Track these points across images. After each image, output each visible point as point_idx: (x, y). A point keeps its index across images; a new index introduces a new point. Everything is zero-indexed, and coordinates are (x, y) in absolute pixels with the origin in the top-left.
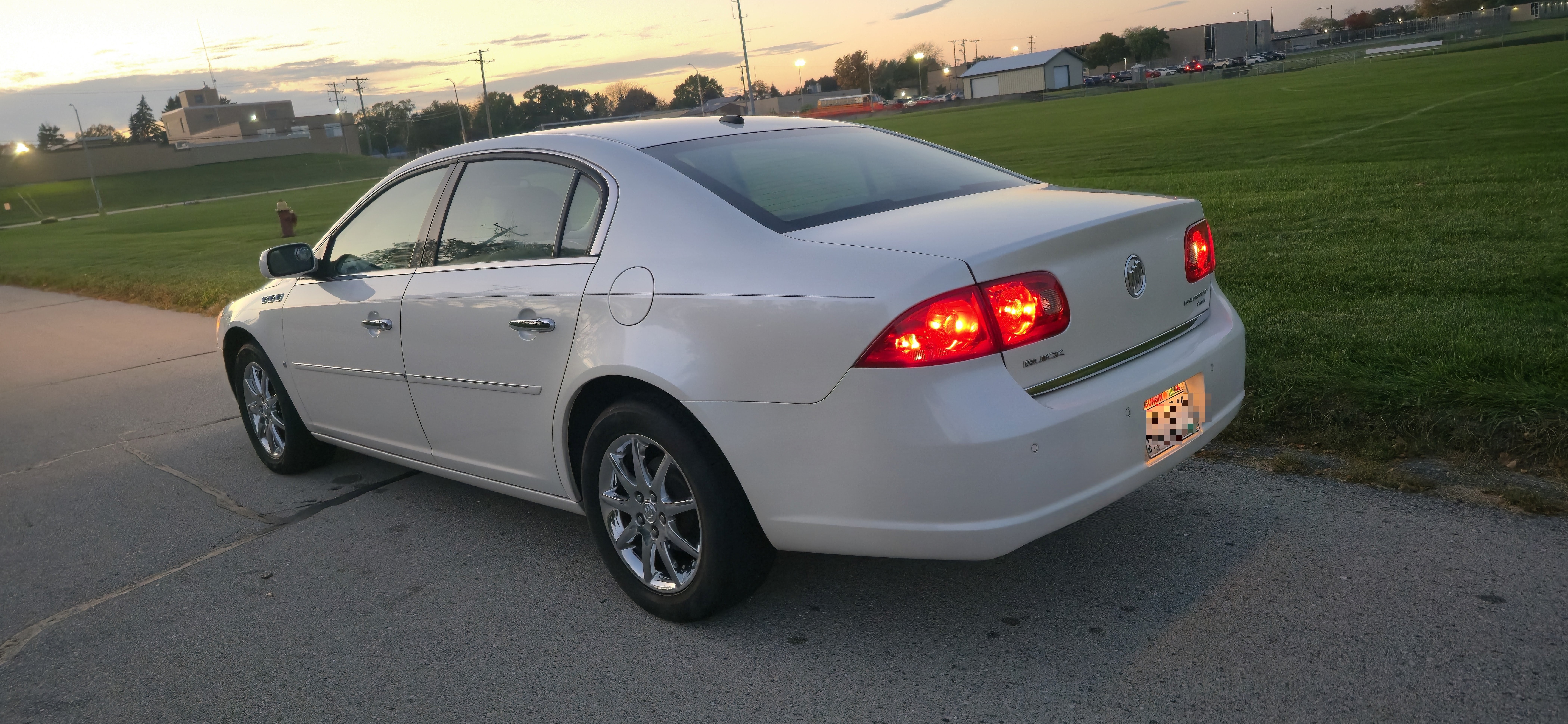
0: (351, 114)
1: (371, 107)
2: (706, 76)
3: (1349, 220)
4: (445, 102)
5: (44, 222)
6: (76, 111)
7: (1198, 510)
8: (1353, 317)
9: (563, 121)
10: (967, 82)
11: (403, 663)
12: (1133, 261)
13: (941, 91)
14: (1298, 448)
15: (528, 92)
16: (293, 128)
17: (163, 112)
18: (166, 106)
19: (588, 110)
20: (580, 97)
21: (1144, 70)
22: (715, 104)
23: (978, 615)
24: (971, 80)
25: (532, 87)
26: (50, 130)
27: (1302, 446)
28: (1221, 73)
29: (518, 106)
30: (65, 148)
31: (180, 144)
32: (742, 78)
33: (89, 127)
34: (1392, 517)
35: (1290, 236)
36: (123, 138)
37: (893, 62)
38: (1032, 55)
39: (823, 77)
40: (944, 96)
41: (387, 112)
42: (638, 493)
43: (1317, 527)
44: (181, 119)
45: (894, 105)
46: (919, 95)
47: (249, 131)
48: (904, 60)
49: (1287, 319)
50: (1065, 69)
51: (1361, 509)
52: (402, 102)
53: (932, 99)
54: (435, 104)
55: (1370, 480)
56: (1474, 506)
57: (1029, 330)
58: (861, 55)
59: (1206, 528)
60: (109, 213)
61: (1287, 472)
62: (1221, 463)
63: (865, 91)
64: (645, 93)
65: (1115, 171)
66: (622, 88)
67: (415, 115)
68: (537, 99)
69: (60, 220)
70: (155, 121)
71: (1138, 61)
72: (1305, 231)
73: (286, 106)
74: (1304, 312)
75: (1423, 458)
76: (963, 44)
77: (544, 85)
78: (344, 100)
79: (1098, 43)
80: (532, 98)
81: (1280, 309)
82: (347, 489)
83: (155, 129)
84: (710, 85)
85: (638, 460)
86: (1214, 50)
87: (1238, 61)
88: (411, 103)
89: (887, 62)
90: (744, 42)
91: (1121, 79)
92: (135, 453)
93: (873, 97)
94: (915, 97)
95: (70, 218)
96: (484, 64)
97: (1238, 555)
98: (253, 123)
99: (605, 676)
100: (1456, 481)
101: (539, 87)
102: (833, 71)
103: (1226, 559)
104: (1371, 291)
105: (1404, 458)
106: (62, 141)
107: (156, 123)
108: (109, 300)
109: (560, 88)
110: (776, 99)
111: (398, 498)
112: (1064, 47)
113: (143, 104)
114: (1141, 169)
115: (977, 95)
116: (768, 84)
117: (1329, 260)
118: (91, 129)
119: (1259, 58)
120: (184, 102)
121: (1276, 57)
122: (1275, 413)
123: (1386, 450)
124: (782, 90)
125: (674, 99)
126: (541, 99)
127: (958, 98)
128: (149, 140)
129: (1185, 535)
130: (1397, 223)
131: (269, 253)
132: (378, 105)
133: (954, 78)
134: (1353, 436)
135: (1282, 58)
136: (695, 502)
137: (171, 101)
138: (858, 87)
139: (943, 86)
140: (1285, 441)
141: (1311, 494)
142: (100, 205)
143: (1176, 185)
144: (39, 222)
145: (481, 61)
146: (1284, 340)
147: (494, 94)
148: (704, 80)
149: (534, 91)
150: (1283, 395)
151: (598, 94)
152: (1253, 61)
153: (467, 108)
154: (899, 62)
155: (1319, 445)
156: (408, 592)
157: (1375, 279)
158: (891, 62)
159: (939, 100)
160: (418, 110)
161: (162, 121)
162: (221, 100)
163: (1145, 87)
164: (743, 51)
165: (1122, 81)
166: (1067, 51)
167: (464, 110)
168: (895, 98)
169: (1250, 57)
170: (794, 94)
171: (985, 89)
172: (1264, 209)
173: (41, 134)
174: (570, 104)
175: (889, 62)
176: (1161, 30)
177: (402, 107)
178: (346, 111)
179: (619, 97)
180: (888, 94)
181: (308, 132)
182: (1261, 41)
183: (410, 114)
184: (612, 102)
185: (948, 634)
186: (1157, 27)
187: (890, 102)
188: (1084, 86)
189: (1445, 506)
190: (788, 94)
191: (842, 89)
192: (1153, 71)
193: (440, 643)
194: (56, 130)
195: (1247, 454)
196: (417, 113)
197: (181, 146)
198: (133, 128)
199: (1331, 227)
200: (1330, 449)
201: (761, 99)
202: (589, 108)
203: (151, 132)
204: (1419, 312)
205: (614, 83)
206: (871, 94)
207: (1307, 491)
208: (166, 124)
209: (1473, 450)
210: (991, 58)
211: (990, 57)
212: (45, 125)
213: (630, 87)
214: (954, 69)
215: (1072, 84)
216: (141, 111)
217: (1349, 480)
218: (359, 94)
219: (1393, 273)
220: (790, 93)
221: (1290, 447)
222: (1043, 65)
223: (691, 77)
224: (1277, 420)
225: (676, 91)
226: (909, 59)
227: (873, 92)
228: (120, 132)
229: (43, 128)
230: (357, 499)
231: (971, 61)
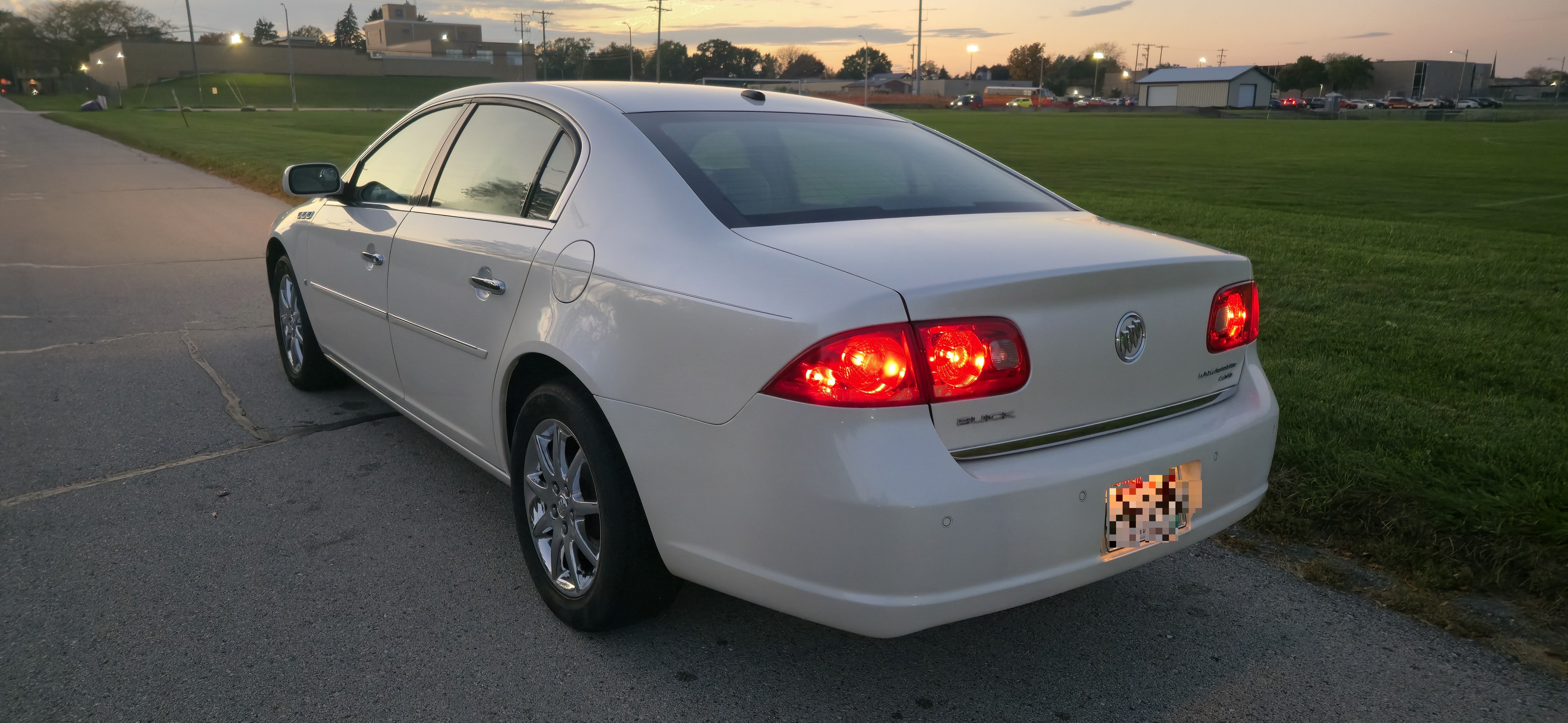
0: (533, 45)
1: (553, 42)
2: (878, 50)
3: (1495, 297)
4: (623, 45)
5: (243, 110)
6: (286, 10)
7: (1195, 609)
8: (1453, 412)
9: (731, 78)
10: (1143, 89)
11: (290, 616)
12: (1132, 319)
13: (1116, 94)
14: (1343, 555)
15: (701, 44)
16: (479, 52)
17: (366, 22)
18: (370, 17)
19: (757, 70)
20: (752, 56)
21: (1339, 100)
22: (881, 79)
23: (893, 687)
24: (1148, 87)
25: (707, 40)
26: (266, 25)
27: (1348, 554)
28: (1425, 114)
29: (690, 58)
30: (275, 44)
31: (375, 54)
32: (912, 56)
33: (301, 27)
34: (1423, 664)
35: (1419, 305)
36: (329, 41)
37: (1071, 59)
38: (1220, 69)
39: (996, 65)
40: (1118, 100)
41: (568, 48)
42: (555, 483)
43: (1328, 657)
44: (380, 31)
45: (1064, 103)
46: (1093, 96)
47: (438, 49)
48: (1083, 58)
49: (1376, 401)
50: (1253, 88)
51: (1391, 646)
52: (582, 40)
53: (1104, 101)
54: (613, 46)
55: (1414, 611)
56: (1531, 668)
57: (973, 384)
58: (1039, 47)
59: (1197, 633)
60: (300, 109)
61: (1320, 582)
62: (1248, 557)
63: (1036, 85)
64: (814, 59)
65: (1260, 204)
66: (793, 52)
67: (592, 54)
68: (709, 53)
69: (257, 109)
70: (358, 29)
71: (1335, 89)
72: (1439, 303)
73: (476, 30)
74: (1399, 397)
75: (1489, 596)
76: (1148, 50)
77: (718, 40)
78: (528, 31)
79: (1295, 65)
80: (704, 51)
81: (1373, 389)
82: (349, 415)
83: (356, 37)
84: (880, 60)
85: (561, 449)
86: (1422, 88)
87: (1448, 103)
88: (590, 42)
89: (1065, 57)
90: (920, 21)
91: (1313, 106)
92: (188, 344)
93: (1043, 92)
94: (1087, 97)
95: (266, 109)
96: (662, 12)
97: (1219, 674)
98: (443, 41)
99: (472, 675)
100: (1517, 632)
101: (713, 41)
102: (1007, 60)
103: (1203, 676)
104: (1489, 384)
105: (1466, 591)
106: (274, 36)
107: (359, 31)
108: (255, 191)
109: (733, 45)
110: (943, 81)
111: (387, 435)
112: (1256, 65)
113: (350, 12)
114: (1291, 205)
115: (1153, 103)
116: (939, 65)
117: (1452, 341)
118: (302, 29)
119: (1471, 103)
120: (386, 14)
121: (1491, 105)
122: (1327, 510)
123: (1444, 577)
124: (952, 73)
125: (842, 69)
126: (713, 53)
127: (1132, 104)
128: (350, 45)
129: (1169, 636)
130: (1549, 310)
131: (292, 170)
132: (560, 40)
133: (1131, 82)
134: (1411, 554)
135: (1498, 106)
136: (598, 506)
137: (374, 12)
138: (1030, 79)
139: (1119, 90)
140: (1331, 544)
141: (1338, 614)
142: (295, 101)
143: (1319, 228)
144: (240, 110)
145: (660, 9)
146: (1363, 426)
147: (669, 43)
148: (873, 54)
149: (707, 45)
150: (1340, 491)
151: (769, 55)
152: (1464, 105)
153: (643, 53)
154: (1077, 59)
155: (1368, 557)
156: (339, 538)
157: (1498, 372)
158: (1069, 58)
159: (1112, 103)
160: (596, 49)
161: (364, 29)
162: (419, 16)
163: (1335, 117)
164: (917, 29)
165: (1314, 108)
166: (1257, 69)
167: (638, 55)
168: (1066, 96)
169: (1461, 100)
170: (963, 78)
171: (1162, 98)
172: (1402, 270)
173: (258, 28)
174: (741, 62)
175: (1067, 58)
176: (1366, 60)
177: (582, 44)
178: (529, 42)
179: (789, 60)
180: (1060, 90)
181: (492, 58)
182: (1478, 85)
183: (588, 52)
184: (780, 65)
185: (848, 704)
186: (1363, 57)
187: (1060, 99)
188: (1269, 108)
189: (1495, 660)
190: (957, 78)
191: (1013, 80)
192: (1349, 102)
193: (336, 601)
194: (271, 26)
195: (1281, 551)
196: (594, 53)
197: (376, 56)
198: (338, 33)
199: (1470, 303)
200: (1380, 563)
201: (928, 79)
202: (758, 68)
203: (353, 39)
204: (1536, 420)
205: (786, 46)
206: (1040, 88)
207: (1334, 610)
208: (367, 33)
209: (1551, 598)
210: (1176, 67)
211: (1174, 65)
212: (262, 21)
213: (801, 52)
214: (1135, 74)
215: (1256, 105)
216: (347, 18)
217: (1389, 607)
218: (542, 28)
219: (1523, 367)
220: (960, 77)
221: (1335, 552)
222: (1229, 81)
223: (862, 50)
224: (1328, 518)
225: (845, 62)
226: (1088, 57)
227: (1043, 87)
228: (327, 35)
229: (260, 23)
230: (350, 428)
231: (1154, 67)
